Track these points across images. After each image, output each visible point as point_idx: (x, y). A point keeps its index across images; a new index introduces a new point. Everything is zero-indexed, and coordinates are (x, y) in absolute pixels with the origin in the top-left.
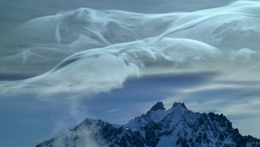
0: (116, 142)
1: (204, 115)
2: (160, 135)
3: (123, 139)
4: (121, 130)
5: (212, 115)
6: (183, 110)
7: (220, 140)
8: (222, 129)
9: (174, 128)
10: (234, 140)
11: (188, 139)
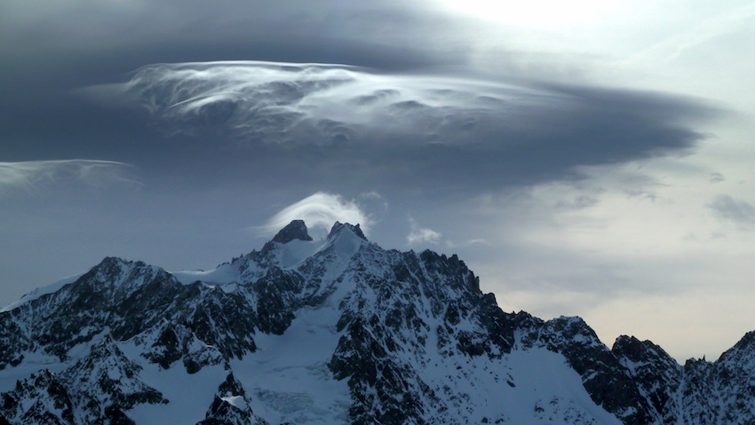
0: (182, 321)
1: (410, 256)
2: (296, 305)
3: (200, 313)
4: (194, 289)
5: (429, 256)
6: (357, 242)
7: (447, 322)
8: (453, 294)
9: (333, 287)
10: (483, 321)
11: (367, 316)
